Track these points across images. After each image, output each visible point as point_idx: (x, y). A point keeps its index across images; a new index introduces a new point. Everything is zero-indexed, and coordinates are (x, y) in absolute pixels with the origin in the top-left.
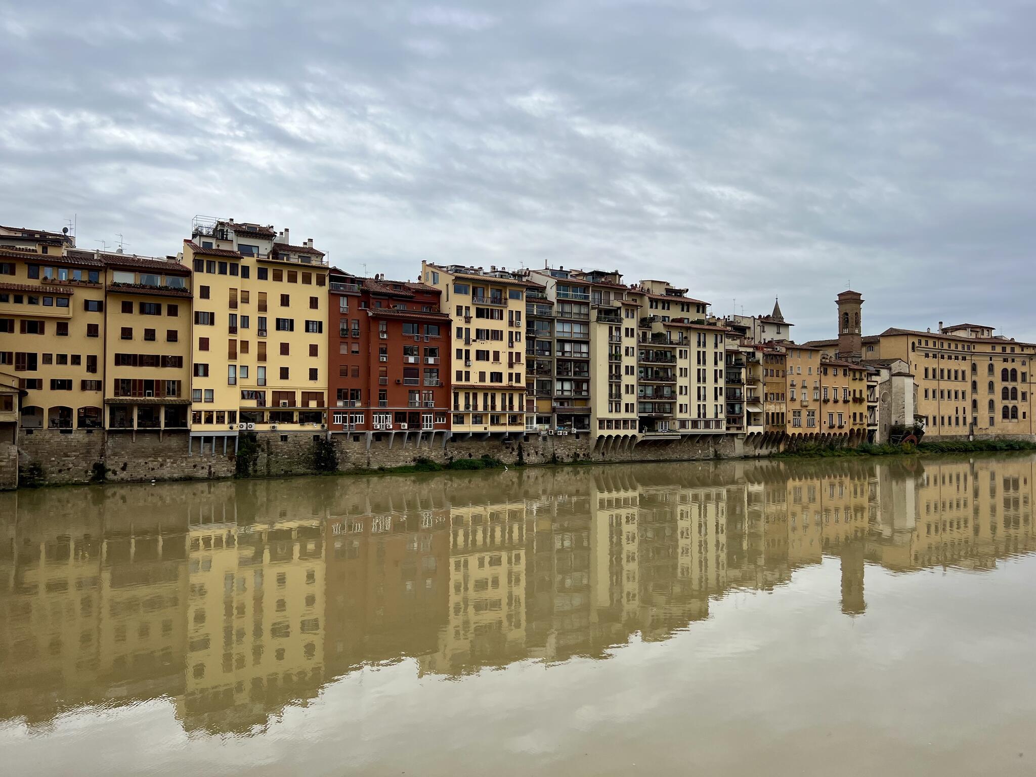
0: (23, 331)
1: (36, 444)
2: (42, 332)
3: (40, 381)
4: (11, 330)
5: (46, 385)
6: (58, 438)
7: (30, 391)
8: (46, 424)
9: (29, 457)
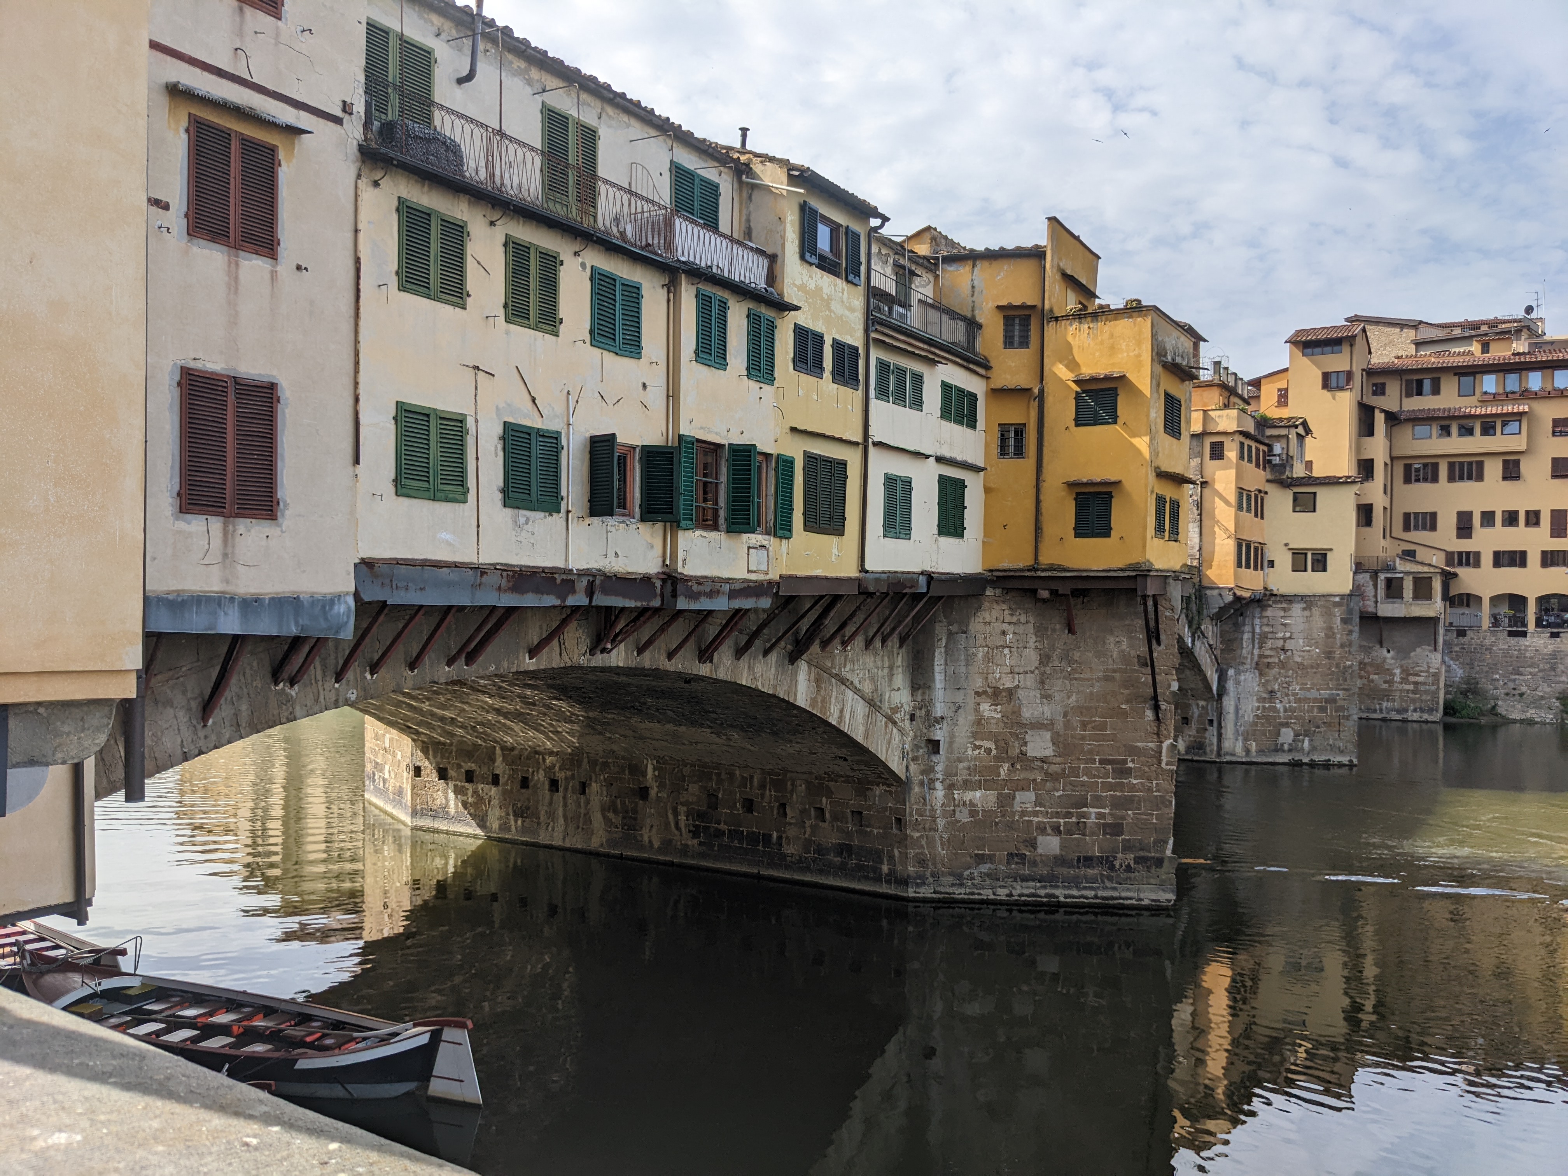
0: (1451, 479)
1: (1471, 652)
2: (1480, 478)
3: (1477, 554)
4: (1435, 479)
5: (1487, 559)
6: (1504, 643)
7: (1460, 571)
8: (1486, 623)
9: (1461, 671)
